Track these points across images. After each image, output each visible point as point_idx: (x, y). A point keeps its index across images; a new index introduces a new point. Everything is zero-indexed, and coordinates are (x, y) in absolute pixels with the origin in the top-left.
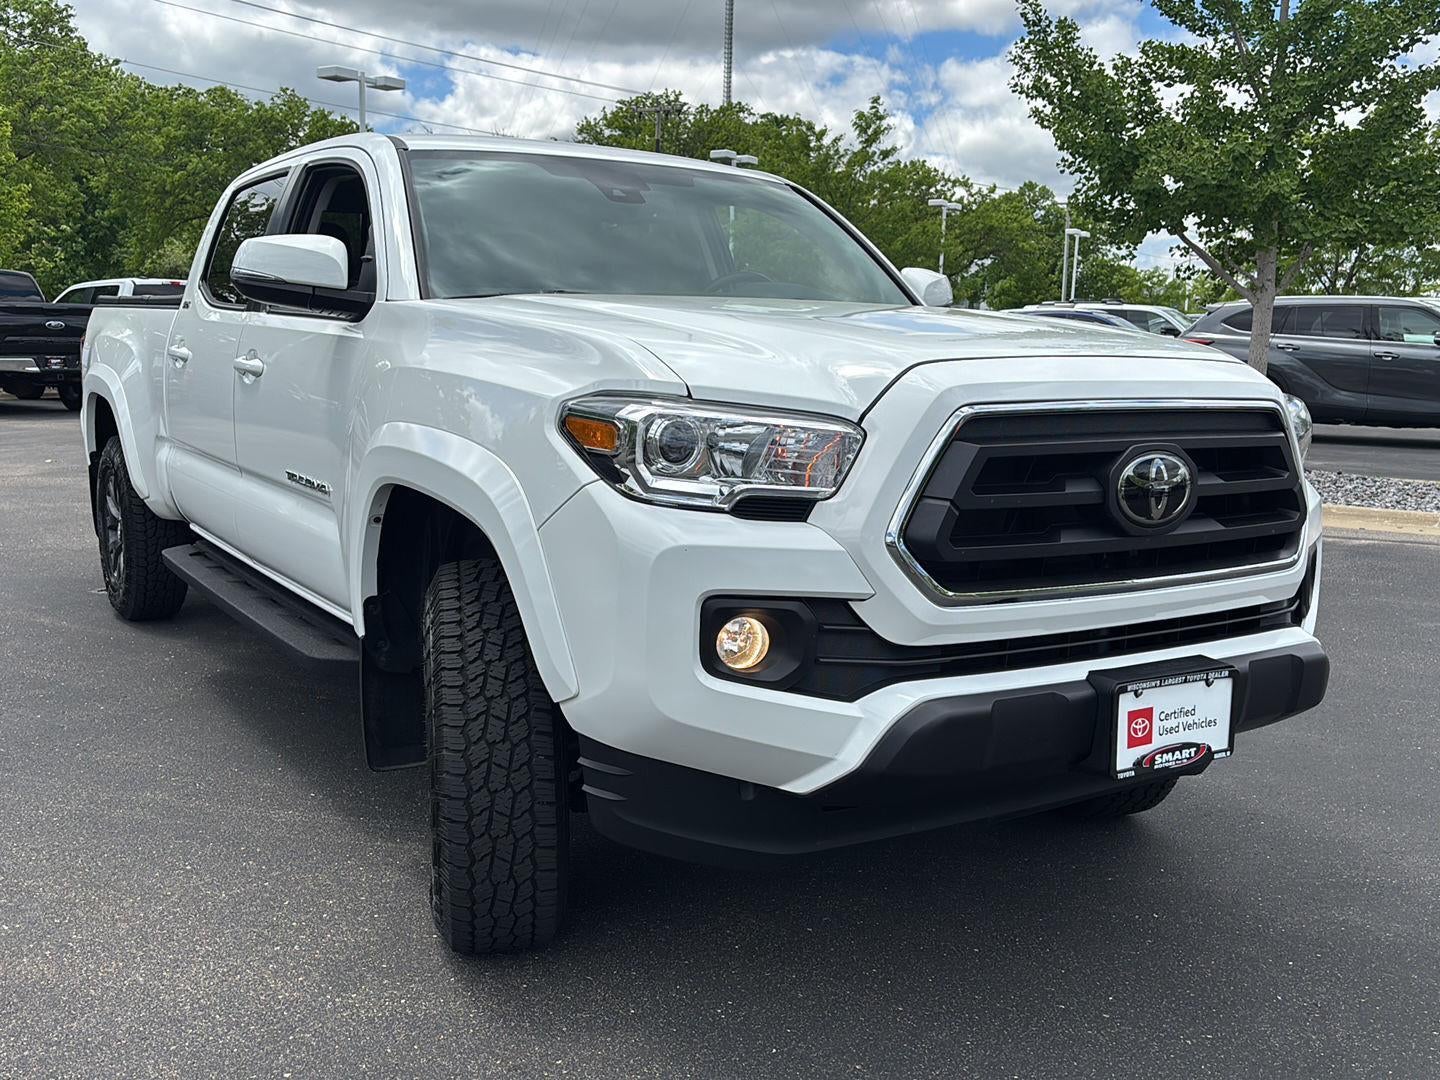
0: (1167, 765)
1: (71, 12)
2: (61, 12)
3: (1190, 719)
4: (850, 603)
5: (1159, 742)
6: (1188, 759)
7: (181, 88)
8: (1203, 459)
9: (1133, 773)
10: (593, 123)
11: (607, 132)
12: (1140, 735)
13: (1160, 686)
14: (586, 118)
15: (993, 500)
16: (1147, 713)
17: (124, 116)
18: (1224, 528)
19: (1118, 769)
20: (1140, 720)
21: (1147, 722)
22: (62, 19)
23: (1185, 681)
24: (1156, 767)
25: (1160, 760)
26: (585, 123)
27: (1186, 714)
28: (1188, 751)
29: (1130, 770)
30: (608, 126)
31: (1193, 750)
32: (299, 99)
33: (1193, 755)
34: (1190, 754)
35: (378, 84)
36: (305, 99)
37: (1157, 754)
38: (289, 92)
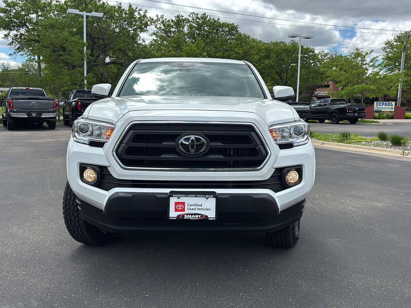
0: (189, 218)
1: (238, 26)
2: (236, 27)
3: (200, 207)
4: (108, 168)
5: (187, 212)
6: (198, 218)
7: (272, 42)
8: (211, 138)
9: (176, 219)
10: (390, 41)
11: (395, 44)
12: (180, 209)
13: (186, 196)
14: (388, 40)
15: (137, 145)
16: (183, 203)
17: (248, 51)
18: (224, 157)
19: (170, 216)
20: (180, 205)
21: (182, 206)
22: (236, 29)
23: (196, 196)
24: (185, 218)
25: (186, 217)
26: (387, 42)
27: (199, 205)
28: (198, 216)
29: (175, 217)
30: (395, 42)
31: (200, 216)
32: (296, 43)
33: (200, 217)
34: (199, 216)
35: (305, 37)
36: (297, 43)
37: (186, 215)
38: (293, 41)
